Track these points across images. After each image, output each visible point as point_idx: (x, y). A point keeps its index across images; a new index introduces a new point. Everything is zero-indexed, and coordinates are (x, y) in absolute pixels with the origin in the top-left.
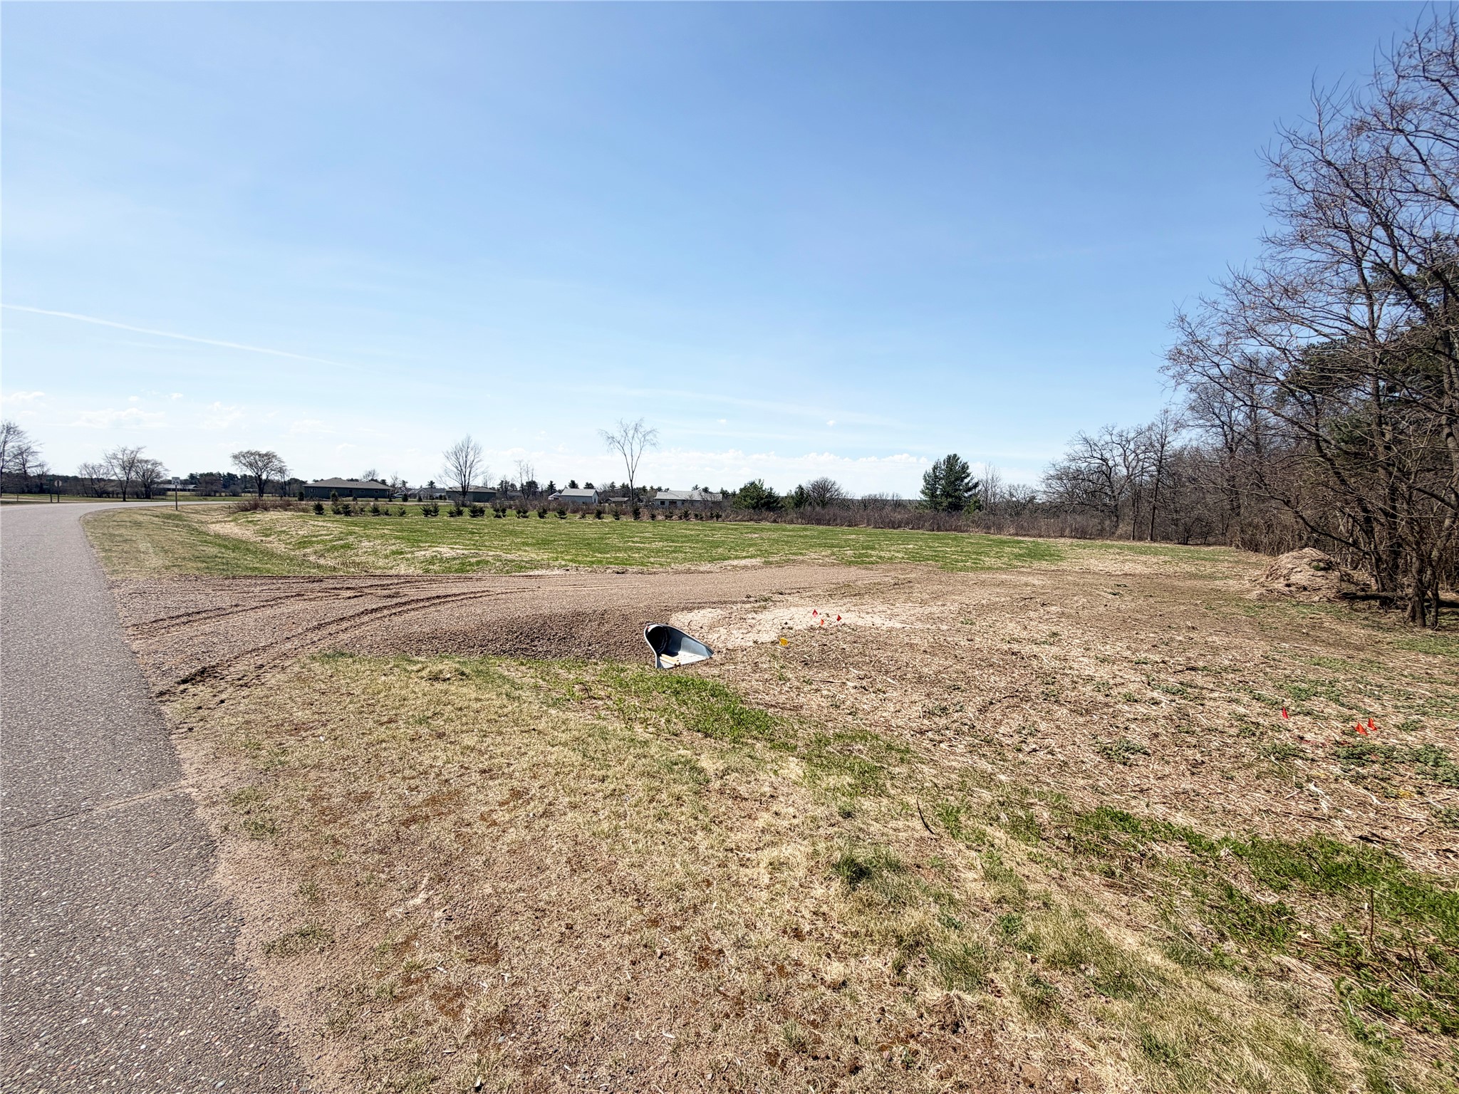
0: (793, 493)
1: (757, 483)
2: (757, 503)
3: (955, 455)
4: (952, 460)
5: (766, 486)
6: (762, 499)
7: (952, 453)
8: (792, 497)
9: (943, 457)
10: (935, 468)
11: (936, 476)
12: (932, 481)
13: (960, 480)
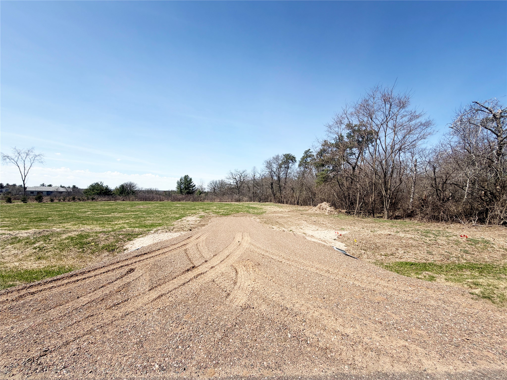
0: (118, 188)
1: (99, 183)
2: (100, 192)
3: (187, 176)
4: (186, 177)
5: (105, 185)
6: (103, 190)
7: (186, 175)
8: (118, 190)
9: (183, 176)
10: (181, 180)
11: (182, 182)
12: (180, 184)
13: (190, 184)
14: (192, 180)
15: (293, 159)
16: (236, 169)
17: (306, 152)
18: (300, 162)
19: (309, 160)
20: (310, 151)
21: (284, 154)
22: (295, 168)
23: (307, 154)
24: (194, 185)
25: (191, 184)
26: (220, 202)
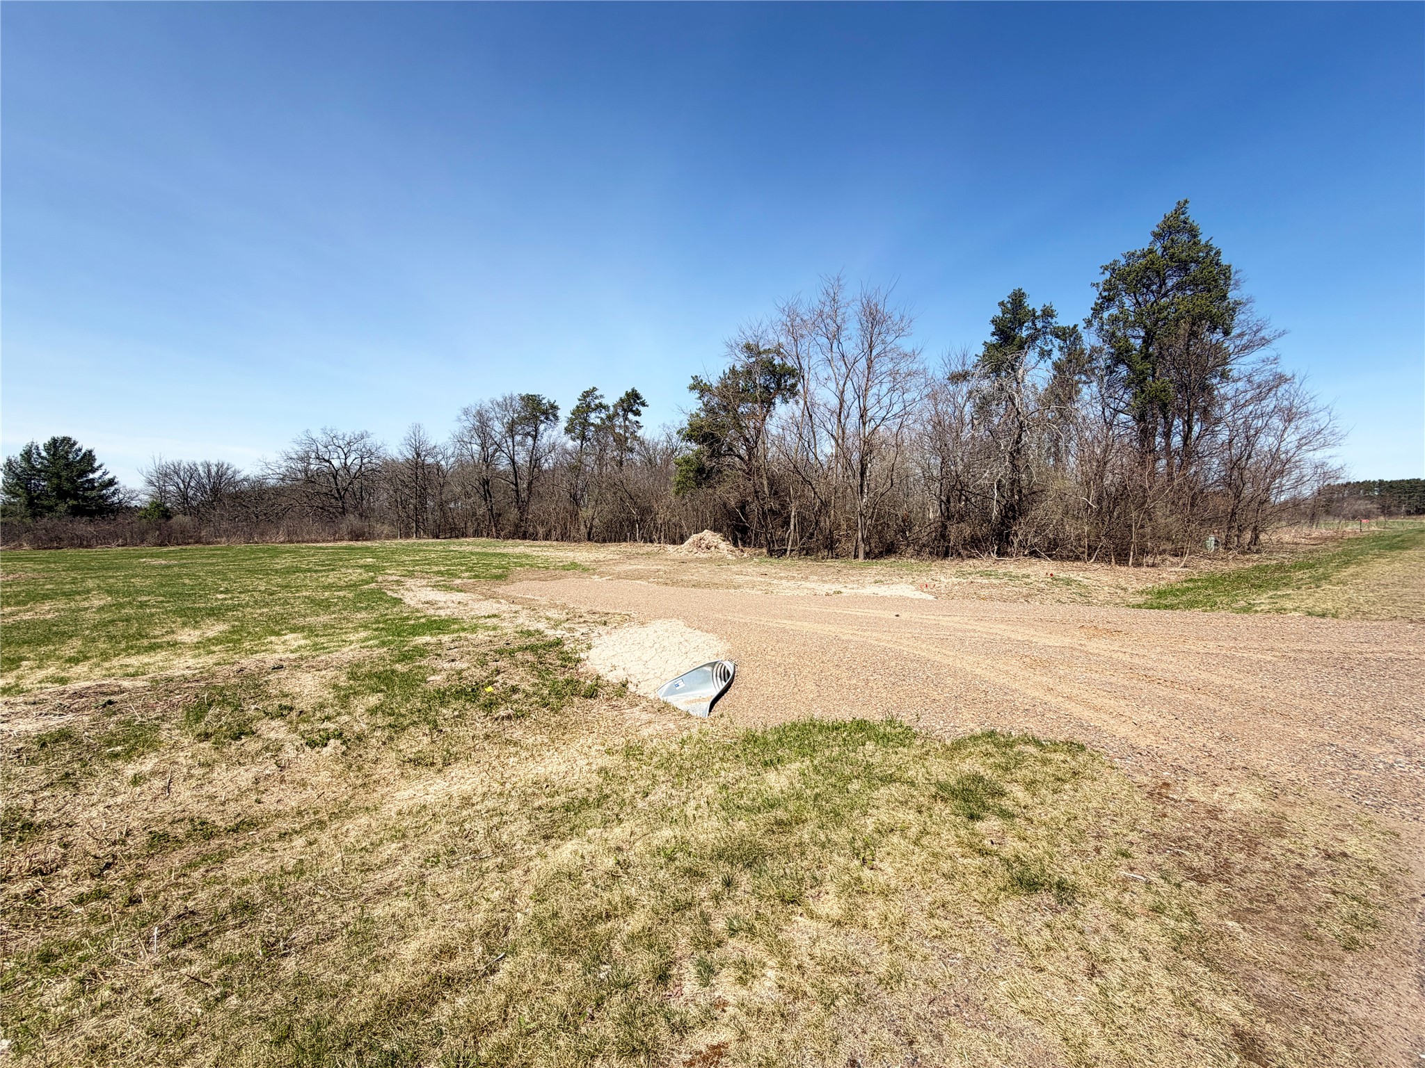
11: (32, 468)
13: (83, 473)
14: (94, 460)
15: (550, 412)
16: (329, 427)
17: (587, 394)
18: (571, 421)
19: (594, 418)
20: (597, 393)
21: (524, 394)
22: (555, 435)
23: (588, 402)
24: (107, 477)
25: (91, 476)
26: (291, 542)
